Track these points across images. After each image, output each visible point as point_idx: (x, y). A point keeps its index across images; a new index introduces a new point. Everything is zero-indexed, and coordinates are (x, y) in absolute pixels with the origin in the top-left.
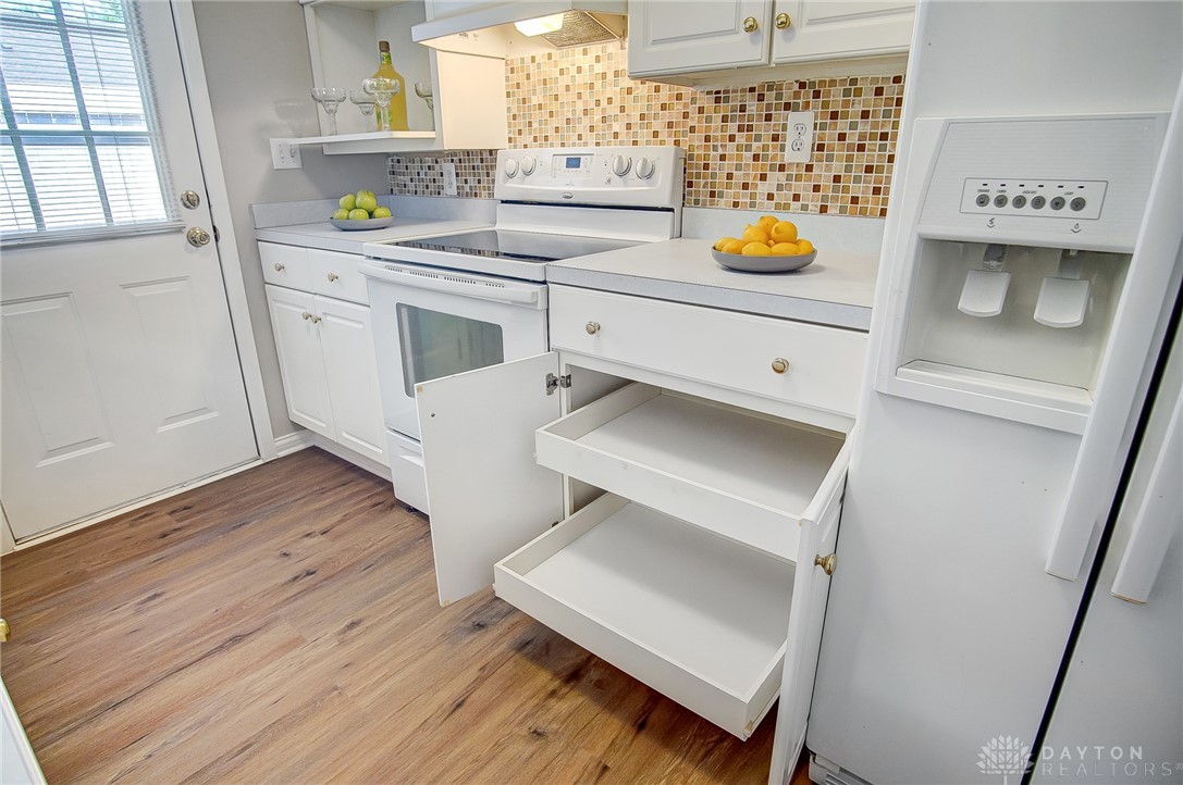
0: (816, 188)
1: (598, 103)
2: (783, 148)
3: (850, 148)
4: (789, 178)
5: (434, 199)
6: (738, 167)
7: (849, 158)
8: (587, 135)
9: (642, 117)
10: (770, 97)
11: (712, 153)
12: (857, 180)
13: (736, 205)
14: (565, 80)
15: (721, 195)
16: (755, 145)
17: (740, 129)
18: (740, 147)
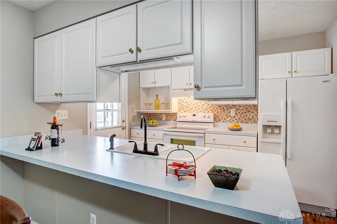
0: (236, 119)
1: (197, 106)
2: (230, 114)
3: (240, 114)
4: (232, 118)
5: (160, 121)
6: (223, 116)
7: (241, 115)
8: (195, 111)
9: (206, 109)
10: (228, 107)
11: (219, 114)
12: (242, 118)
13: (223, 122)
14: (190, 103)
15: (221, 120)
16: (226, 113)
17: (223, 111)
18: (223, 113)
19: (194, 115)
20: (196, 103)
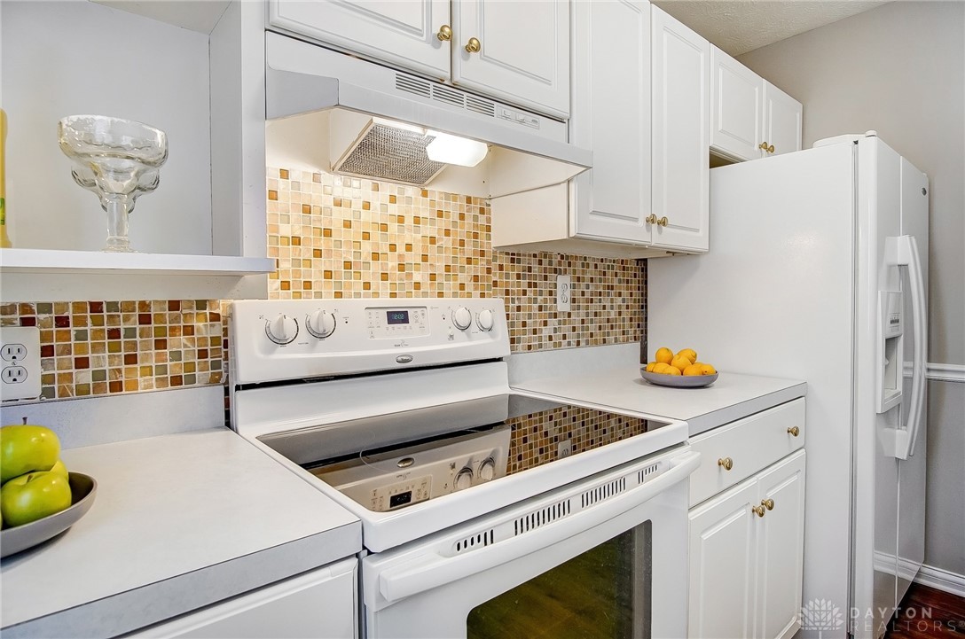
0: (574, 329)
1: (393, 247)
3: (587, 300)
6: (529, 316)
7: (587, 308)
9: (448, 268)
12: (591, 321)
13: (530, 347)
14: (340, 215)
15: (520, 341)
16: (540, 298)
17: (530, 285)
18: (529, 300)
19: (398, 317)
20: (384, 227)
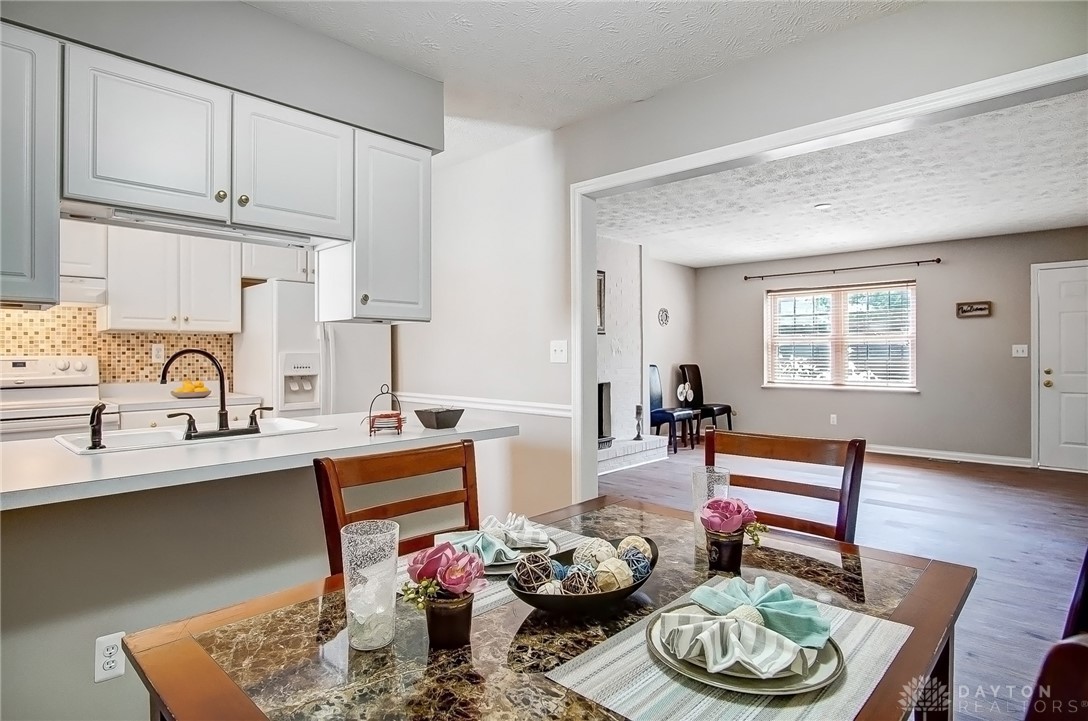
1: (26, 334)
2: (151, 357)
4: (155, 369)
6: (128, 365)
9: (64, 342)
10: (142, 338)
11: (112, 359)
13: (128, 381)
15: (119, 377)
16: (136, 356)
17: (128, 349)
18: (128, 357)
19: (19, 365)
